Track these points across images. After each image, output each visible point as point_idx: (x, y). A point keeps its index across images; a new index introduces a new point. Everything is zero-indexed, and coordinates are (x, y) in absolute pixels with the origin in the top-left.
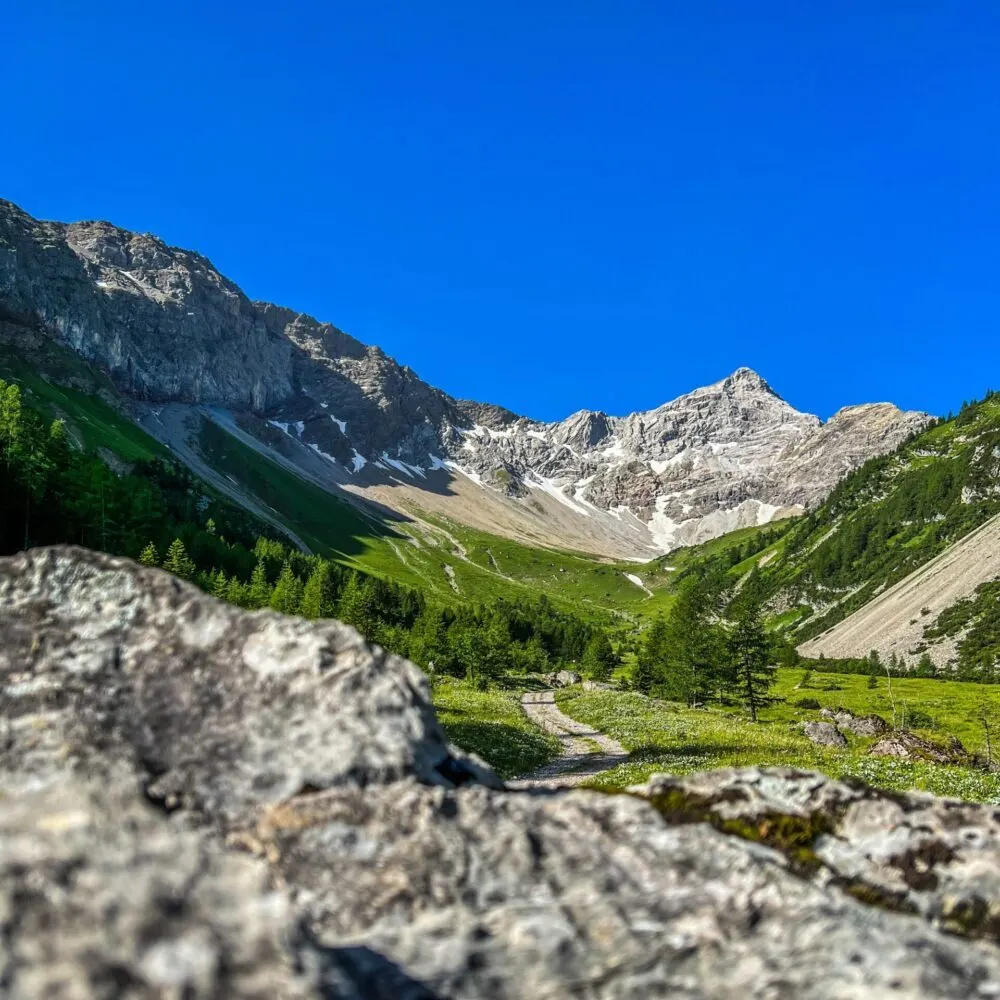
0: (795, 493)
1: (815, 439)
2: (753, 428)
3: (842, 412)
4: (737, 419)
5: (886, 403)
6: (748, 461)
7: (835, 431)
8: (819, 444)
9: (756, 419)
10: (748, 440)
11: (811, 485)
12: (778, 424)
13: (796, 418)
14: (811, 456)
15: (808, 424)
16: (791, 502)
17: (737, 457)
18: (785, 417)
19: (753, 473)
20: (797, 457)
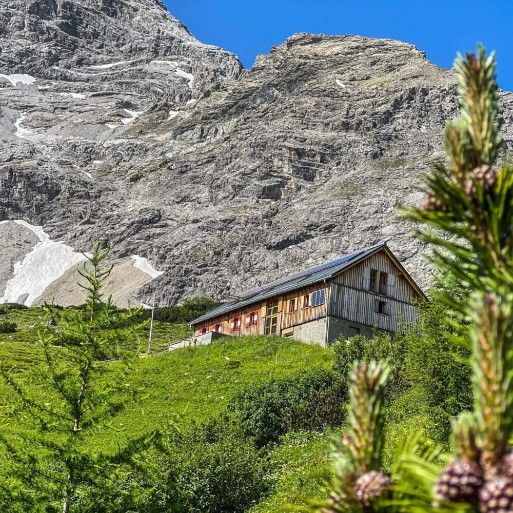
0: (140, 225)
1: (220, 99)
2: (80, 53)
3: (290, 45)
4: (47, 23)
5: (398, 43)
6: (47, 125)
7: (269, 85)
8: (225, 113)
9: (96, 35)
10: (65, 78)
11: (187, 211)
12: (144, 57)
13: (188, 50)
14: (202, 137)
15: (213, 66)
16: (121, 248)
17: (24, 108)
18: (164, 44)
19: (46, 152)
20: (169, 135)
